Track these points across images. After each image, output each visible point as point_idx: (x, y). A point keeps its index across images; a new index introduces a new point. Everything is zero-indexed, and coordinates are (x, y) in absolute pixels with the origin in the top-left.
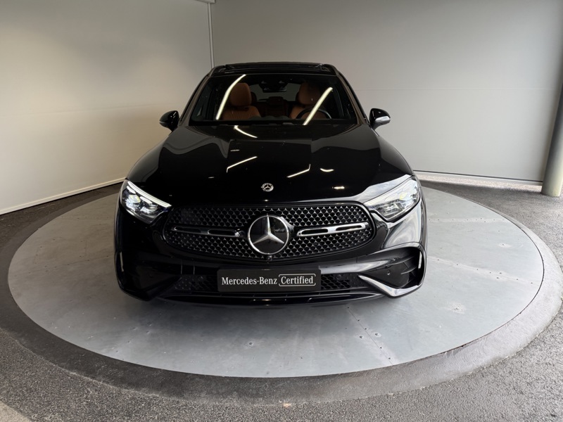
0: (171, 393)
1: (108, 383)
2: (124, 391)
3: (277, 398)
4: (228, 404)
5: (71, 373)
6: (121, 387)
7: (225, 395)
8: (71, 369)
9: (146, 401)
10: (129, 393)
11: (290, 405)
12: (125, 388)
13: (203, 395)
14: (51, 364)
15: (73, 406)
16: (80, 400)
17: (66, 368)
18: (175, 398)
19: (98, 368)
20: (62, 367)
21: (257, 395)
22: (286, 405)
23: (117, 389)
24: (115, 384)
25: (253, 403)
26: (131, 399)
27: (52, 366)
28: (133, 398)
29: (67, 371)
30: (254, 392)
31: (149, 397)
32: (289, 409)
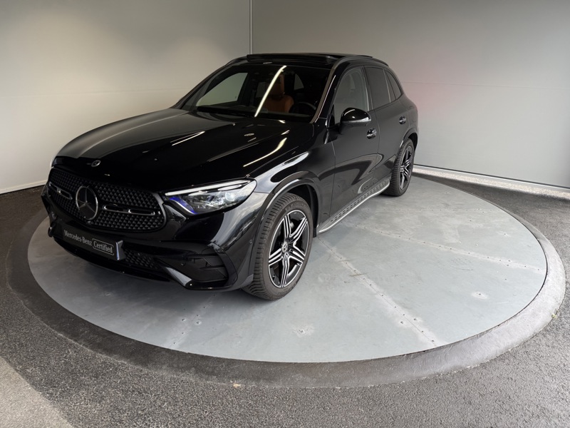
0: (137, 362)
1: (87, 346)
2: (99, 355)
3: (229, 378)
4: (184, 378)
5: (59, 334)
6: (97, 351)
7: (183, 369)
8: (60, 330)
9: (114, 366)
10: (102, 357)
11: (240, 385)
12: (100, 353)
13: (164, 367)
14: (45, 324)
15: (53, 362)
16: (59, 358)
17: (56, 330)
18: (139, 367)
19: (82, 332)
20: (53, 328)
21: (212, 373)
22: (236, 385)
23: (93, 353)
24: (92, 349)
25: (207, 380)
26: (102, 363)
27: (44, 327)
28: (104, 363)
29: (56, 332)
30: (211, 370)
31: (118, 363)
32: (238, 389)
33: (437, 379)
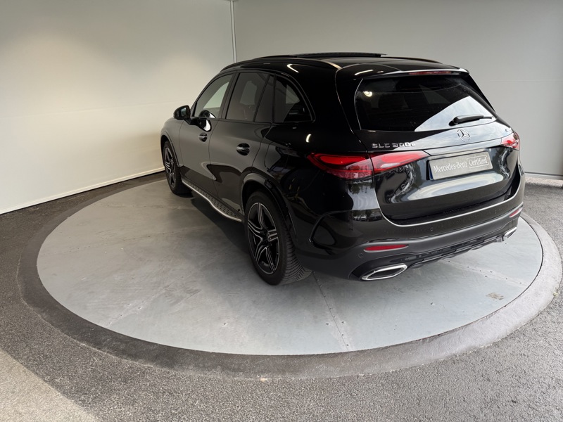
0: (163, 364)
1: (111, 353)
2: (124, 361)
3: (256, 373)
4: (211, 376)
5: (82, 344)
6: (122, 357)
7: (210, 368)
8: (82, 340)
9: (141, 370)
10: (128, 362)
11: (266, 379)
12: (125, 359)
13: (190, 368)
14: (65, 335)
15: (80, 371)
16: (86, 367)
17: (78, 340)
18: (166, 369)
19: (104, 340)
20: (75, 339)
21: (238, 370)
22: (263, 380)
23: (119, 359)
24: (116, 355)
25: (234, 376)
26: (129, 368)
27: (66, 337)
28: (131, 368)
29: (78, 342)
30: (236, 367)
31: (144, 367)
32: (265, 383)
33: (453, 360)
